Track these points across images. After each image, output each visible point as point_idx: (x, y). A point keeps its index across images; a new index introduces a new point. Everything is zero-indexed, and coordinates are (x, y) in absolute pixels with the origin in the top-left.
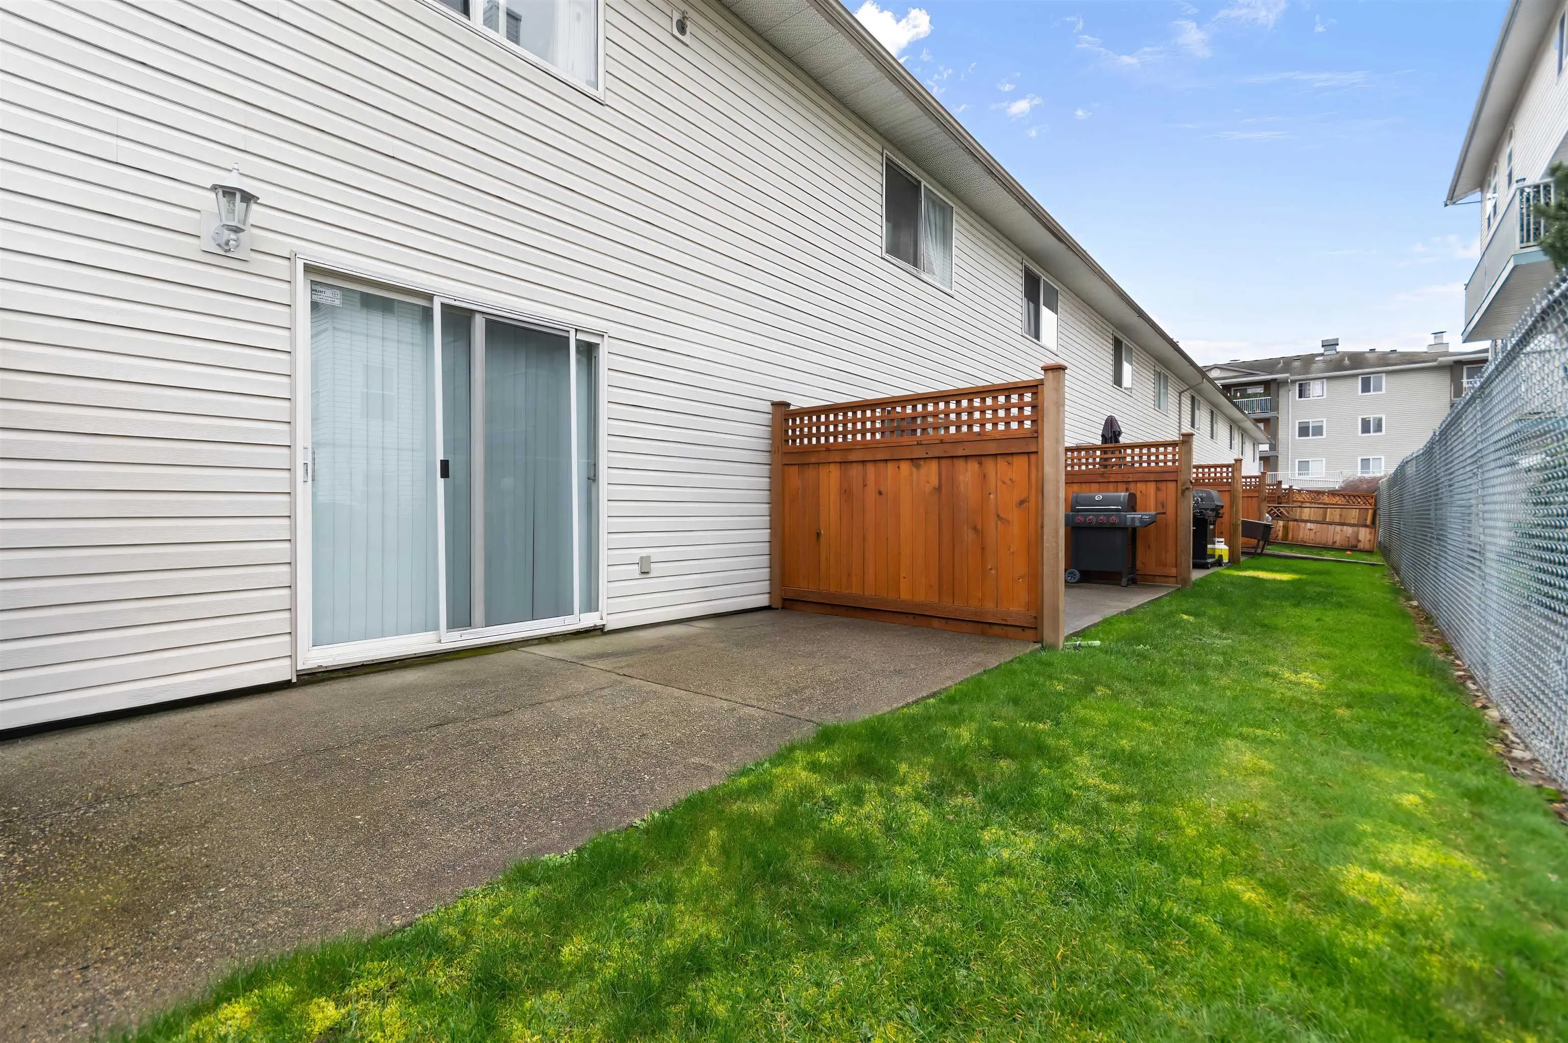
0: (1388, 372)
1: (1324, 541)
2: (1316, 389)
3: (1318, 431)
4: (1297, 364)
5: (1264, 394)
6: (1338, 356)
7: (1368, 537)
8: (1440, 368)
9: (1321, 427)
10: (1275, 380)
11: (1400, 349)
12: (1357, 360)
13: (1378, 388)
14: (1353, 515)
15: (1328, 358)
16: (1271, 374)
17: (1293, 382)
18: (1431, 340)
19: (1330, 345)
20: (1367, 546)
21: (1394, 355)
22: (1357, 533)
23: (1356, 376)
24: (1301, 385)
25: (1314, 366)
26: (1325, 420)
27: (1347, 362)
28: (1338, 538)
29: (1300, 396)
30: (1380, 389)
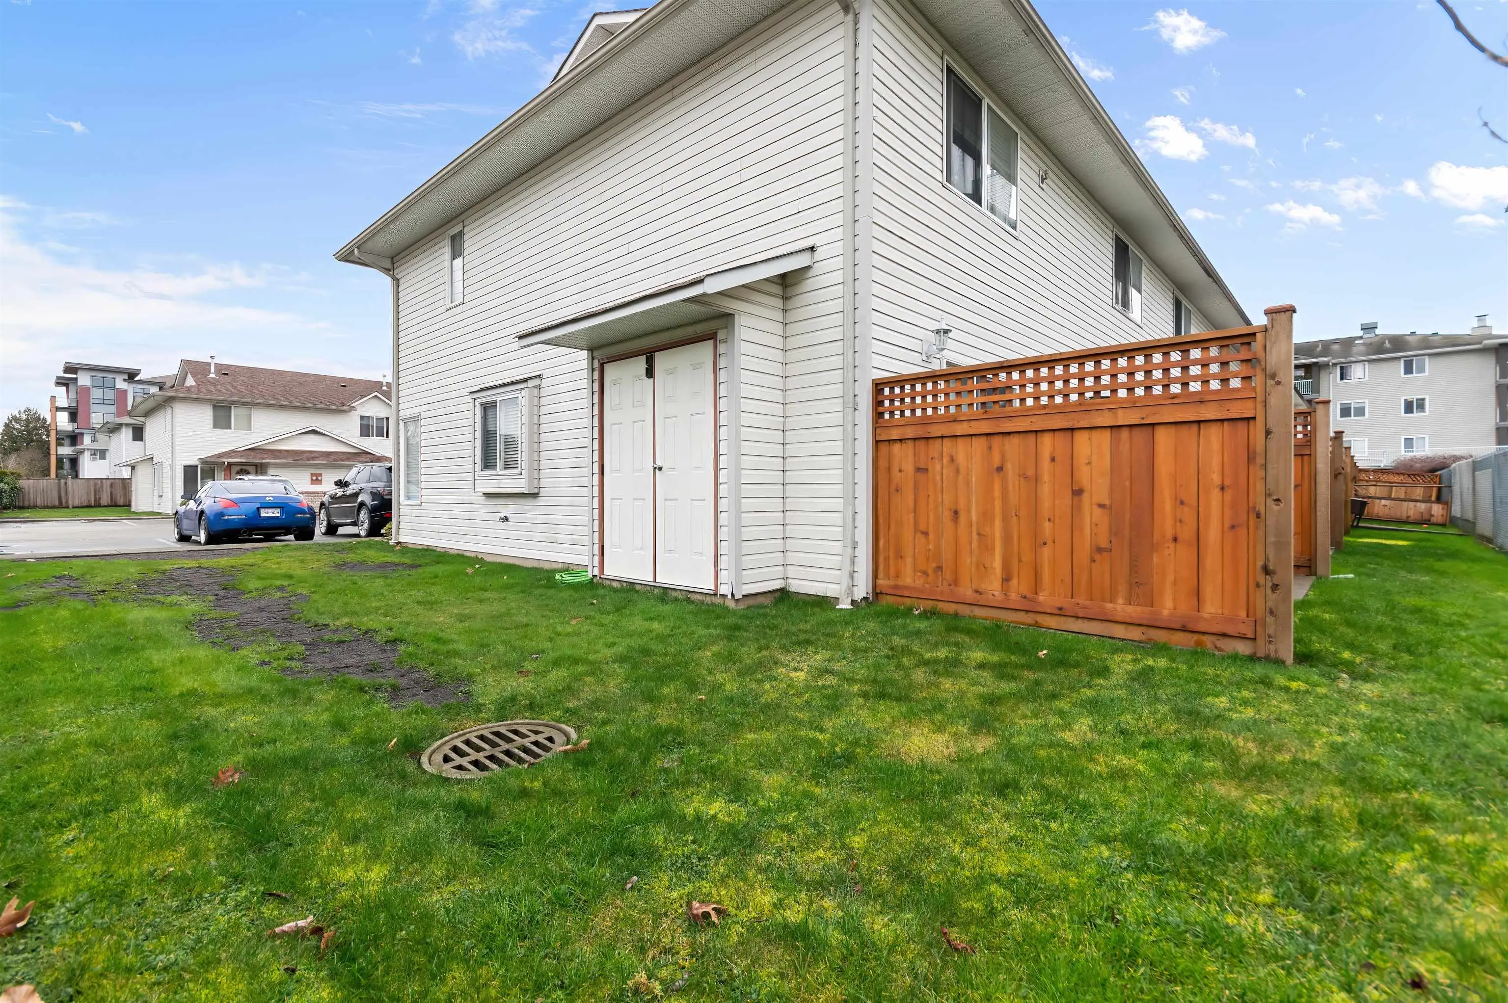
0: (1429, 355)
1: (1398, 515)
2: (1357, 372)
3: (1360, 411)
4: (1336, 347)
5: (1305, 378)
6: (1377, 339)
7: (1441, 512)
8: (1485, 350)
9: (1363, 408)
10: (1316, 364)
11: (1441, 332)
12: (1398, 343)
13: (1421, 370)
14: (1419, 492)
15: (1368, 341)
16: (1312, 357)
17: (1335, 365)
18: (1475, 323)
19: (1369, 328)
20: (1440, 520)
21: (1435, 338)
22: (1430, 509)
23: (1399, 358)
24: (1342, 368)
25: (1355, 350)
26: (1367, 401)
27: (1387, 345)
28: (1411, 513)
29: (1342, 379)
30: (1424, 371)
